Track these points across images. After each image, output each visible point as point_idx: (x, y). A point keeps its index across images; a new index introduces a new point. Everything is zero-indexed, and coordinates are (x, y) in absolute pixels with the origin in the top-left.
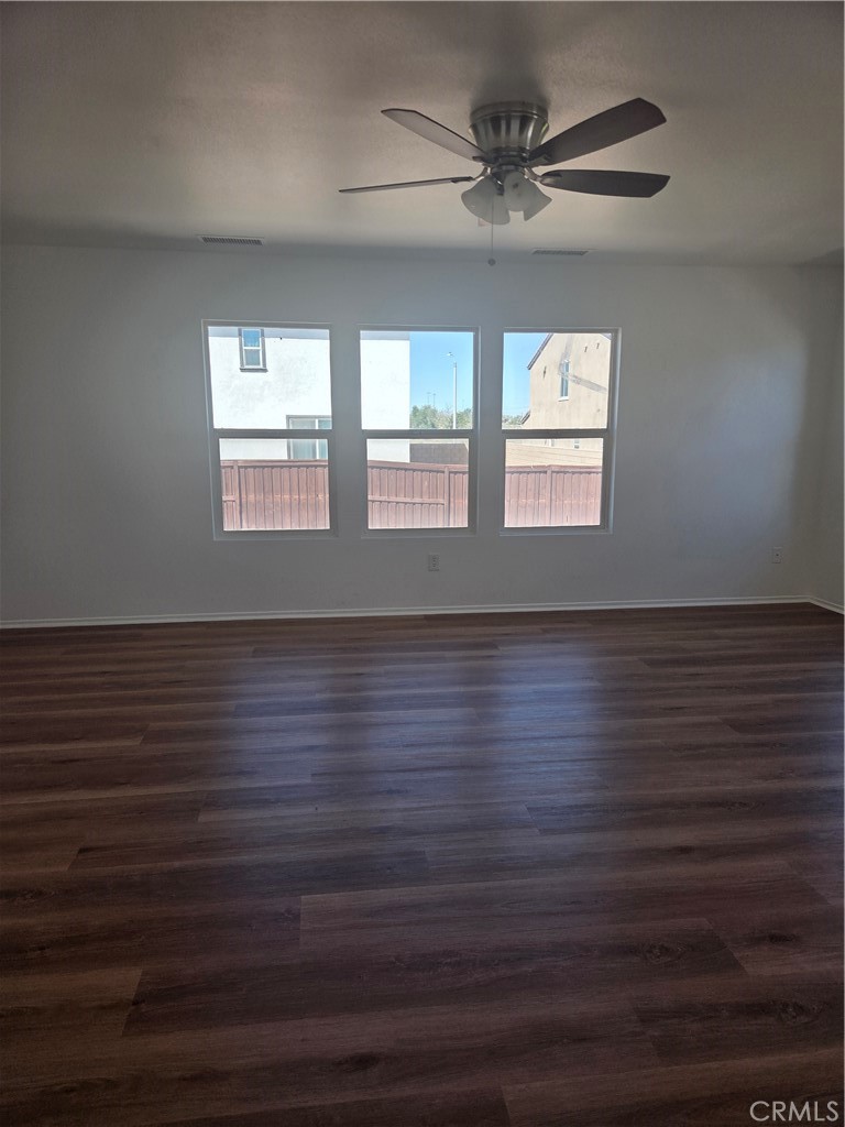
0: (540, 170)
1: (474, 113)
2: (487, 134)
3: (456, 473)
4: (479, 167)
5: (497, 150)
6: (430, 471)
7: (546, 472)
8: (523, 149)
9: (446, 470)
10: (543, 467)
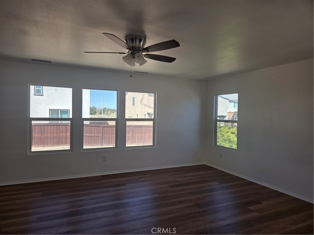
0: (144, 53)
1: (126, 37)
2: (130, 42)
3: (105, 127)
4: (128, 50)
5: (133, 47)
6: (97, 127)
7: (131, 127)
8: (140, 48)
9: (102, 126)
10: (130, 125)
